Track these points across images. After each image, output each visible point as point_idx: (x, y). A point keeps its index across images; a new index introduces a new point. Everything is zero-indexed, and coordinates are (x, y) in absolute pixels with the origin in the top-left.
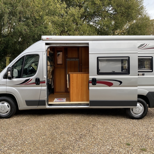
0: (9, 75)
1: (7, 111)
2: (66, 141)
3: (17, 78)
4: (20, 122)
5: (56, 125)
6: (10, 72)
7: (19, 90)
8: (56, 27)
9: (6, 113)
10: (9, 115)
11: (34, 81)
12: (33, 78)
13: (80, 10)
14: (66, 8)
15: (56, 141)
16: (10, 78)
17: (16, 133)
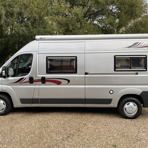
0: (4, 74)
1: (3, 109)
2: (53, 141)
3: (13, 76)
4: (14, 120)
5: (47, 123)
6: (4, 71)
7: (14, 89)
8: (60, 27)
9: (2, 110)
10: (5, 112)
11: (27, 80)
12: (27, 77)
13: (83, 9)
14: (70, 8)
15: (43, 140)
16: (4, 77)
17: (7, 131)
